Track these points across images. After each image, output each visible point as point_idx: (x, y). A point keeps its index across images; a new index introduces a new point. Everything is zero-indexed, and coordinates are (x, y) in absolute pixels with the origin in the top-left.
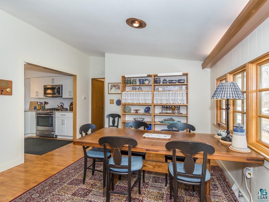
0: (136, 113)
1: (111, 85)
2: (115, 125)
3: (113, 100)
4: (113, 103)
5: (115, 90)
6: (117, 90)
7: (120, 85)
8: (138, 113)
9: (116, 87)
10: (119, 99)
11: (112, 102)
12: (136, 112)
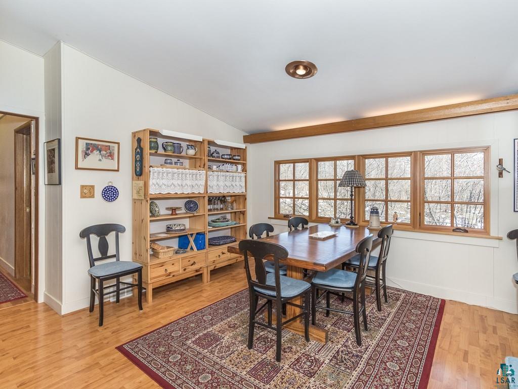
0: (172, 214)
1: (86, 144)
2: (109, 254)
3: (93, 187)
4: (93, 196)
5: (100, 160)
6: (104, 160)
7: (114, 147)
8: (176, 214)
9: (103, 152)
10: (110, 184)
11: (87, 192)
12: (172, 212)
